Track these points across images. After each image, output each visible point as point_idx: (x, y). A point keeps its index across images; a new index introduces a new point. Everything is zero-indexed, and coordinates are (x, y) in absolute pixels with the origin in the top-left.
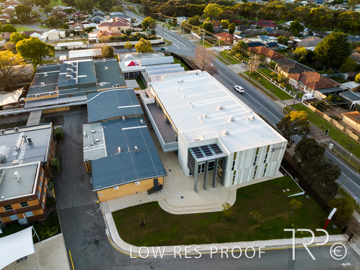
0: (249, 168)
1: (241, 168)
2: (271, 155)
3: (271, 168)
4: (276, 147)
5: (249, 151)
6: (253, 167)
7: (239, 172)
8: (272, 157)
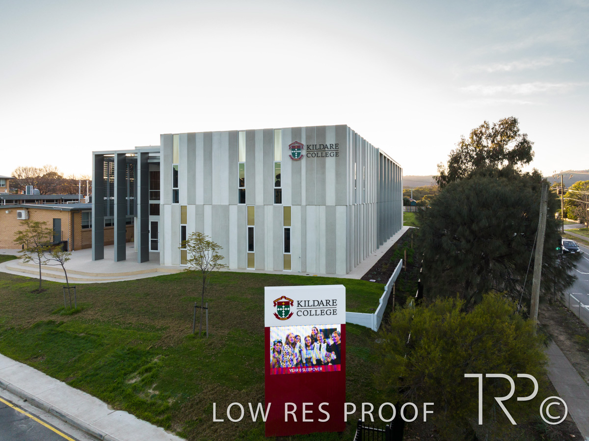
0: (226, 209)
1: (200, 200)
2: (296, 172)
3: (311, 237)
4: (304, 142)
5: (215, 139)
6: (238, 207)
7: (196, 214)
8: (301, 183)
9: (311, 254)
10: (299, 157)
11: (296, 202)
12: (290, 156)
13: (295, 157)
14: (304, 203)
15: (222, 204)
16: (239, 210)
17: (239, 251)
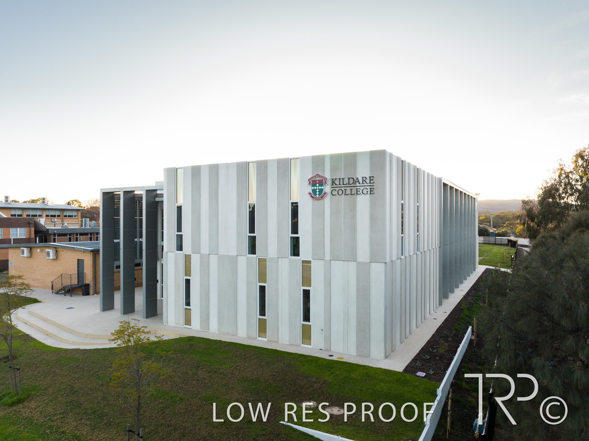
0: (234, 260)
1: (205, 250)
2: (318, 215)
3: (337, 303)
4: (328, 175)
5: (222, 173)
6: (248, 259)
7: (201, 266)
8: (324, 230)
9: (337, 328)
10: (321, 196)
11: (319, 255)
12: (310, 194)
13: (317, 195)
14: (328, 257)
15: (229, 254)
16: (249, 263)
17: (249, 316)
